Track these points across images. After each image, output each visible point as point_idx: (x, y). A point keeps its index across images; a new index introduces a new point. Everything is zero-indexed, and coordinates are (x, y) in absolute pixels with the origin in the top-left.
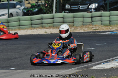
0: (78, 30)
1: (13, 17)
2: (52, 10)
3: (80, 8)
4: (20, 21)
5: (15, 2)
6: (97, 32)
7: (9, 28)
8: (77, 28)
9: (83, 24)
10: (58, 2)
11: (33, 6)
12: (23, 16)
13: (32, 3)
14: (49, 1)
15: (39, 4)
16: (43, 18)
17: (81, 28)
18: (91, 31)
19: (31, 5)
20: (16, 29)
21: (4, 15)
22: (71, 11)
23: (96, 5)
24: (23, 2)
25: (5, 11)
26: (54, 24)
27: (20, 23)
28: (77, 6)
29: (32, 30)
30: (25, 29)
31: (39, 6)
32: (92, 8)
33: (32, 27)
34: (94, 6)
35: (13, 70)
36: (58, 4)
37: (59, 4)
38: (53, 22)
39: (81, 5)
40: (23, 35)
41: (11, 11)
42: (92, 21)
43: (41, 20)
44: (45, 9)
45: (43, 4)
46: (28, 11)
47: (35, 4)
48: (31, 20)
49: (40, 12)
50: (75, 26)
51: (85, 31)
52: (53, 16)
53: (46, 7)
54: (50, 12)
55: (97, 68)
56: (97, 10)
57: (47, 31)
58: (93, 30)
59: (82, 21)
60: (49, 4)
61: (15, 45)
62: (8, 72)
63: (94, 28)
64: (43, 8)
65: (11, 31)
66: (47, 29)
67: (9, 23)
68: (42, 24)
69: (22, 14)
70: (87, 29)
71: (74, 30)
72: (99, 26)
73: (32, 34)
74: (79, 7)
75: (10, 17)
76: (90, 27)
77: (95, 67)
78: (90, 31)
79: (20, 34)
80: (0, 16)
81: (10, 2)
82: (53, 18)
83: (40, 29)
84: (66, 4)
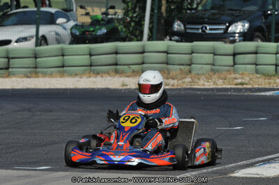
0: (201, 82)
1: (47, 44)
2: (142, 33)
3: (208, 32)
4: (63, 55)
5: (53, 10)
6: (247, 90)
7: (38, 70)
8: (199, 79)
9: (212, 70)
10: (155, 15)
11: (96, 22)
12: (72, 43)
13: (95, 14)
14: (135, 12)
15: (110, 17)
16: (118, 51)
17: (209, 78)
18: (232, 86)
19: (91, 18)
20: (54, 74)
21: (25, 39)
22: (185, 37)
23: (244, 26)
24: (72, 10)
25: (30, 31)
26: (144, 65)
27: (63, 61)
28: (200, 27)
29: (91, 79)
30: (76, 75)
31: (111, 21)
32: (235, 33)
33: (91, 70)
34: (239, 27)
35: (47, 172)
36: (155, 19)
37: (159, 20)
38: (141, 61)
39: (209, 24)
40: (70, 90)
41: (45, 30)
42: (235, 64)
43: (114, 55)
44: (124, 29)
45: (120, 17)
46: (83, 33)
47: (100, 17)
48: (91, 55)
49: (112, 36)
50: (194, 73)
51: (217, 87)
52: (144, 47)
53: (127, 25)
54: (136, 36)
55: (244, 176)
56: (246, 36)
57: (128, 83)
58: (237, 84)
59: (212, 62)
60: (134, 19)
61: (50, 111)
62: (35, 176)
63: (239, 81)
64: (119, 28)
65: (43, 77)
66: (127, 76)
67: (38, 60)
68: (116, 64)
69: (68, 38)
70: (221, 81)
71: (190, 82)
72: (251, 76)
73: (93, 87)
74: (206, 28)
75: (40, 45)
76: (228, 76)
78: (229, 86)
79: (63, 87)
80: (16, 42)
81: (42, 9)
82: (143, 52)
83: (111, 76)
84: (174, 20)
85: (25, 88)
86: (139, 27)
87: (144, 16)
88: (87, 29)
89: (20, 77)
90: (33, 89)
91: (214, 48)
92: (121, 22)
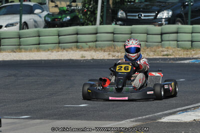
1: (28, 28)
2: (95, 19)
3: (143, 18)
4: (39, 36)
5: (32, 4)
6: (170, 59)
7: (21, 47)
9: (146, 45)
10: (105, 7)
11: (62, 12)
12: (45, 27)
13: (62, 6)
14: (90, 5)
15: (73, 8)
16: (79, 33)
17: (143, 51)
18: (160, 57)
19: (59, 9)
20: (33, 50)
21: (12, 25)
22: (126, 22)
23: (168, 14)
24: (46, 4)
25: (15, 19)
26: (97, 43)
27: (39, 40)
28: (137, 14)
29: (59, 52)
30: (49, 50)
31: (73, 11)
32: (162, 19)
33: (59, 46)
34: (165, 14)
35: (28, 120)
36: (105, 9)
37: (107, 10)
38: (95, 40)
39: (143, 12)
40: (45, 60)
41: (26, 18)
42: (162, 41)
43: (76, 36)
44: (83, 17)
45: (80, 8)
46: (54, 20)
47: (65, 8)
48: (59, 36)
49: (74, 22)
51: (150, 57)
52: (97, 29)
53: (85, 14)
54: (91, 22)
55: (168, 121)
56: (170, 21)
57: (86, 56)
58: (164, 55)
59: (145, 39)
60: (90, 9)
61: (30, 76)
62: (19, 123)
63: (165, 53)
64: (79, 16)
65: (25, 52)
66: (85, 51)
67: (21, 39)
68: (77, 42)
69: (43, 24)
70: (152, 53)
72: (174, 50)
73: (60, 59)
75: (23, 29)
76: (158, 50)
77: (166, 119)
78: (158, 57)
79: (39, 59)
80: (6, 27)
81: (24, 3)
82: (96, 33)
83: (73, 51)
84: (118, 10)
85: (12, 59)
86: (93, 15)
87: (97, 7)
88: (56, 17)
89: (9, 52)
90: (18, 61)
91: (147, 30)
92: (81, 12)
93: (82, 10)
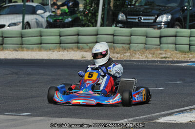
0: (137, 56)
1: (30, 28)
2: (96, 21)
3: (142, 21)
4: (41, 36)
5: (34, 4)
6: (169, 62)
7: (23, 46)
8: (135, 54)
9: (145, 48)
10: (106, 9)
11: (64, 14)
12: (47, 27)
14: (91, 7)
16: (80, 34)
17: (142, 53)
18: (159, 59)
20: (35, 49)
21: (15, 24)
22: (127, 24)
23: (167, 17)
24: (48, 5)
25: (18, 18)
28: (137, 17)
29: (60, 52)
30: (50, 50)
32: (162, 22)
33: (60, 47)
34: (164, 18)
35: (28, 117)
36: (106, 12)
37: (108, 12)
38: (96, 41)
39: (143, 16)
40: (46, 60)
41: (29, 18)
42: (161, 43)
43: (77, 36)
44: (84, 18)
45: (81, 10)
46: (55, 21)
48: (60, 36)
49: (75, 23)
50: (132, 50)
51: (148, 59)
52: (97, 31)
53: (86, 15)
54: (92, 23)
55: (165, 122)
56: (169, 25)
57: (86, 56)
58: (162, 58)
59: (144, 42)
60: (91, 11)
63: (164, 55)
64: (81, 17)
65: (27, 51)
66: (85, 51)
67: (23, 39)
68: (78, 43)
69: (45, 24)
70: (151, 55)
71: (129, 56)
72: (172, 52)
73: (61, 58)
74: (141, 18)
75: (25, 29)
76: (156, 52)
77: (162, 120)
78: (156, 59)
79: (41, 58)
80: (9, 26)
81: (27, 4)
82: (97, 35)
83: (74, 51)
84: (119, 12)
85: (14, 58)
86: (94, 17)
87: (98, 9)
88: (58, 18)
89: (11, 51)
90: (20, 59)
91: (147, 33)
92: (82, 13)
93: (84, 12)
